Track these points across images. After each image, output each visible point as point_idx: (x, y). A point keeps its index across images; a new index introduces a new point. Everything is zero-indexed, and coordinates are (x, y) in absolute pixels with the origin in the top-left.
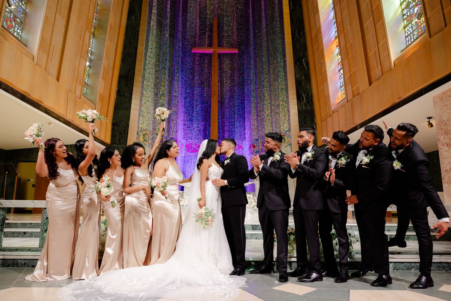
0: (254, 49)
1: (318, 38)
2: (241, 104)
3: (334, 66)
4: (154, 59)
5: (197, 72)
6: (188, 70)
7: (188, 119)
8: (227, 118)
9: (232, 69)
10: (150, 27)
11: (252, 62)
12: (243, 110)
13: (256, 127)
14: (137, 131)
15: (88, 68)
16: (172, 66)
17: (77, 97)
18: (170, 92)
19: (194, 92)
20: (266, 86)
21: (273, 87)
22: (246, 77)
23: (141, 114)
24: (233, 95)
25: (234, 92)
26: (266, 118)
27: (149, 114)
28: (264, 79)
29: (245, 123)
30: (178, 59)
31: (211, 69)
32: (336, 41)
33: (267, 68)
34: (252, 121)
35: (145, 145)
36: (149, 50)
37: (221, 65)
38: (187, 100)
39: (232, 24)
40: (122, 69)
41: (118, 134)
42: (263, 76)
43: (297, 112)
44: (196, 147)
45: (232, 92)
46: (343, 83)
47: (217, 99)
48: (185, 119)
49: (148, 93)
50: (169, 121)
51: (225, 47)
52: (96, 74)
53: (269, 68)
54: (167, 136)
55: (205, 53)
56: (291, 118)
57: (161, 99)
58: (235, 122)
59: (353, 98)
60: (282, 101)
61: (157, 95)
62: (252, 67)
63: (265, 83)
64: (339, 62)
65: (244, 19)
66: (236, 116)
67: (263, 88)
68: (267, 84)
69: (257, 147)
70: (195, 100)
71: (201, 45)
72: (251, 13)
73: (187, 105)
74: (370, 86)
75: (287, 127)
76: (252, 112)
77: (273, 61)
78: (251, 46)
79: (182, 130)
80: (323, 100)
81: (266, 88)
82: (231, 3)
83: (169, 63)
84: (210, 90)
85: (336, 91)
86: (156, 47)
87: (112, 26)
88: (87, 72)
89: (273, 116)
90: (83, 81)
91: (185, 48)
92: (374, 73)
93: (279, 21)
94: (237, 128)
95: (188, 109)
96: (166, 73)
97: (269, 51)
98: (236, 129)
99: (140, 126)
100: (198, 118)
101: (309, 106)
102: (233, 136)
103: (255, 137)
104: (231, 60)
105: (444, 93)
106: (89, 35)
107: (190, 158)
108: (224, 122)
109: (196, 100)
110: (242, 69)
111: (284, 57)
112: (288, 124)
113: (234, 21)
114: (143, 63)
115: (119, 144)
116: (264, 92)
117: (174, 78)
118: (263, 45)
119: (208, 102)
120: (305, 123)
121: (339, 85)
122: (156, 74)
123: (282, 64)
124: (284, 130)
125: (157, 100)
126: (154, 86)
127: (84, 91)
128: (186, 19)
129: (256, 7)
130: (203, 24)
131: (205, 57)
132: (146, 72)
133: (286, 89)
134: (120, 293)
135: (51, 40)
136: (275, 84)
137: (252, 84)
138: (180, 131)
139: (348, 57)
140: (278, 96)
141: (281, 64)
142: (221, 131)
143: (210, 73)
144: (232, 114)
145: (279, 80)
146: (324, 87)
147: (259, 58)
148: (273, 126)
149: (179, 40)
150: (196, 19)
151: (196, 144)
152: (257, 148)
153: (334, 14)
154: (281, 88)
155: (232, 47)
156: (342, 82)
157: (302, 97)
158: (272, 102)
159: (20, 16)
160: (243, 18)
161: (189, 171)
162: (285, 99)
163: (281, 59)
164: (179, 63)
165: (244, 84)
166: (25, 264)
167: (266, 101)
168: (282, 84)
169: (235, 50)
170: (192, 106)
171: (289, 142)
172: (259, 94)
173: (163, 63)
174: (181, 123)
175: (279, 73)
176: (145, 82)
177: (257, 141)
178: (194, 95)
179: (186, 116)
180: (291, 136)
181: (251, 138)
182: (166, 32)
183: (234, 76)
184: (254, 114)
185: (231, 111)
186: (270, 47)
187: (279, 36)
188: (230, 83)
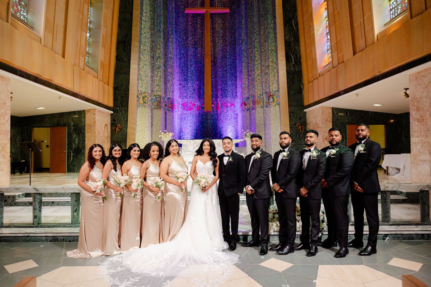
0: (245, 8)
2: (233, 63)
3: (322, 30)
4: (149, 23)
5: (191, 32)
6: (181, 31)
7: (183, 79)
8: (220, 77)
9: (224, 29)
11: (243, 22)
12: (235, 69)
13: (247, 86)
14: (137, 94)
16: (166, 28)
17: (81, 69)
18: (166, 54)
19: (188, 52)
20: (257, 46)
21: (264, 47)
22: (238, 36)
23: (140, 78)
24: (225, 55)
25: (226, 51)
26: (257, 78)
27: (147, 77)
28: (255, 39)
29: (236, 82)
30: (171, 20)
31: (204, 29)
32: (325, 4)
33: (257, 28)
34: (243, 81)
35: (145, 107)
36: (144, 14)
37: (213, 25)
38: (182, 61)
40: (120, 34)
41: (119, 98)
42: (254, 36)
43: (286, 73)
44: (191, 105)
45: (224, 52)
47: (210, 59)
48: (181, 79)
49: (145, 57)
50: (166, 83)
51: (217, 6)
53: (260, 28)
54: (165, 97)
55: (197, 14)
56: (280, 79)
57: (157, 62)
58: (228, 80)
59: (338, 64)
60: (271, 63)
61: (153, 59)
62: (243, 26)
64: (327, 26)
66: (229, 75)
67: (254, 48)
68: (257, 44)
69: (248, 104)
70: (189, 60)
71: (194, 5)
73: (181, 65)
74: (354, 56)
75: (276, 87)
76: (244, 71)
77: (264, 22)
78: (242, 5)
79: (178, 90)
80: (310, 62)
81: (256, 49)
83: (164, 25)
84: (203, 50)
85: (323, 54)
86: (151, 11)
88: (88, 41)
89: (263, 76)
91: (178, 9)
92: (358, 44)
95: (182, 70)
96: (161, 35)
97: (260, 11)
98: (229, 88)
99: (140, 89)
100: (193, 77)
101: (297, 67)
102: (226, 94)
103: (247, 95)
104: (223, 20)
105: (419, 73)
106: (87, 5)
107: (186, 116)
108: (217, 81)
109: (190, 60)
110: (234, 29)
111: (274, 18)
112: (277, 85)
114: (139, 28)
115: (121, 107)
116: (254, 53)
117: (169, 40)
118: (254, 5)
119: (201, 62)
120: (293, 84)
121: (326, 48)
122: (152, 38)
123: (272, 25)
124: (273, 90)
125: (153, 64)
126: (150, 49)
127: (87, 60)
131: (198, 17)
132: (142, 37)
133: (275, 50)
134: (145, 272)
135: (54, 20)
136: (265, 45)
137: (244, 44)
138: (176, 91)
139: (335, 24)
140: (268, 57)
141: (271, 25)
142: (214, 89)
143: (203, 34)
144: (225, 74)
145: (269, 42)
146: (311, 50)
147: (250, 18)
148: (263, 86)
149: (172, 1)
151: (191, 103)
152: (248, 106)
154: (270, 49)
155: (224, 6)
156: (329, 45)
157: (290, 58)
158: (263, 62)
161: (185, 128)
162: (274, 61)
163: (271, 20)
164: (173, 24)
165: (236, 44)
166: (63, 239)
167: (257, 62)
168: (272, 45)
169: (227, 9)
170: (186, 66)
171: (277, 101)
172: (250, 54)
173: (158, 26)
174: (176, 83)
175: (269, 35)
176: (141, 46)
177: (248, 99)
178: (188, 56)
179: (182, 76)
180: (279, 96)
181: (242, 96)
183: (226, 35)
184: (245, 74)
185: (224, 71)
186: (260, 7)
188: (222, 42)
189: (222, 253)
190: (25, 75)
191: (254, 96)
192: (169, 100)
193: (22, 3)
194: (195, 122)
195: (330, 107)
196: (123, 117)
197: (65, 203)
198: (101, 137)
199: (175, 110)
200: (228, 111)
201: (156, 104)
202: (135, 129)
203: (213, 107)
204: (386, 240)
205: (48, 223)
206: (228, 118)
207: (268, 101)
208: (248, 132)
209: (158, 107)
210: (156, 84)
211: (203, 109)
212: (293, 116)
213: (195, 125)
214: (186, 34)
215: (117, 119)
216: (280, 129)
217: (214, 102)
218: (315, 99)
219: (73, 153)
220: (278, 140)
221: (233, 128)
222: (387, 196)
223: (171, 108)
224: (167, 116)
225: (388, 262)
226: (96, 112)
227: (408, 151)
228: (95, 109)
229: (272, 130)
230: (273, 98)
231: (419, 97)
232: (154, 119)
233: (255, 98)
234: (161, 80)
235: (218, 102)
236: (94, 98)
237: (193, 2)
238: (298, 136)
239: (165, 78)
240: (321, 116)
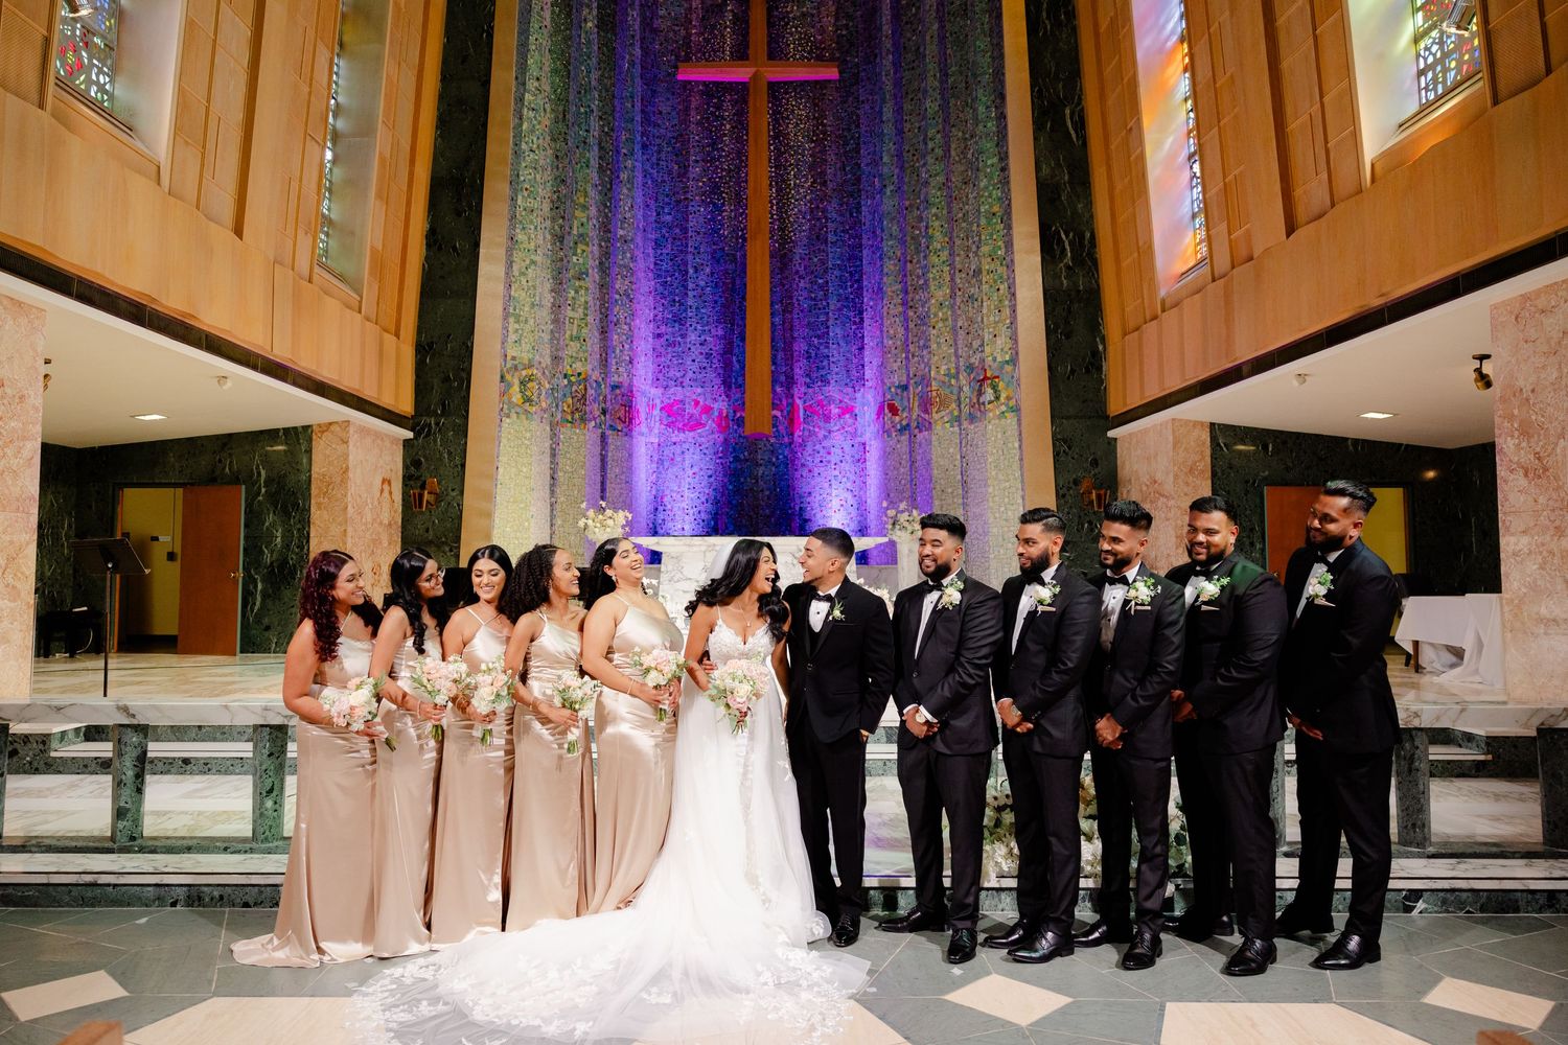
0: (894, 64)
1: (1121, 36)
2: (849, 260)
3: (1174, 141)
4: (548, 115)
5: (697, 150)
6: (664, 144)
7: (670, 317)
8: (802, 311)
9: (818, 138)
11: (888, 113)
12: (857, 281)
13: (899, 343)
14: (502, 370)
15: (330, 168)
16: (609, 132)
17: (301, 278)
18: (606, 228)
19: (688, 221)
20: (937, 200)
21: (961, 205)
22: (867, 165)
23: (511, 311)
24: (820, 230)
25: (826, 218)
26: (936, 315)
27: (536, 308)
28: (931, 176)
29: (862, 328)
30: (630, 106)
31: (745, 138)
32: (1182, 51)
33: (939, 136)
34: (885, 323)
35: (529, 415)
36: (532, 85)
37: (780, 125)
38: (665, 251)
40: (443, 155)
41: (436, 382)
42: (925, 164)
43: (1042, 297)
44: (696, 412)
45: (819, 219)
46: (1200, 202)
47: (767, 245)
48: (660, 317)
49: (533, 236)
50: (605, 329)
51: (794, 57)
52: (355, 184)
53: (947, 137)
54: (600, 380)
55: (722, 83)
56: (1019, 318)
57: (575, 254)
58: (830, 323)
59: (1233, 267)
60: (989, 260)
61: (561, 242)
62: (888, 129)
63: (933, 191)
64: (1189, 129)
66: (833, 303)
67: (927, 208)
68: (939, 193)
69: (904, 410)
70: (689, 249)
71: (709, 54)
73: (663, 268)
74: (1288, 236)
75: (1006, 349)
76: (888, 290)
77: (961, 115)
78: (884, 54)
79: (649, 355)
80: (1131, 259)
83: (601, 123)
84: (741, 214)
85: (1177, 231)
86: (555, 71)
87: (403, 5)
88: (328, 180)
89: (959, 308)
92: (1305, 192)
94: (834, 347)
95: (666, 282)
96: (592, 162)
97: (946, 75)
98: (833, 351)
99: (511, 353)
100: (703, 311)
101: (1083, 276)
102: (823, 372)
103: (898, 378)
104: (816, 105)
105: (1525, 298)
107: (678, 449)
108: (792, 326)
109: (696, 248)
110: (852, 138)
111: (998, 100)
112: (1008, 340)
114: (512, 134)
115: (442, 415)
116: (928, 223)
117: (618, 177)
118: (927, 53)
119: (734, 255)
120: (1068, 337)
121: (1186, 209)
122: (558, 169)
123: (992, 126)
124: (995, 359)
125: (562, 260)
126: (551, 209)
127: (321, 245)
131: (724, 95)
132: (524, 165)
133: (1003, 215)
136: (967, 197)
137: (888, 193)
138: (643, 359)
139: (1219, 122)
140: (976, 239)
141: (989, 125)
142: (780, 355)
143: (741, 155)
144: (819, 297)
145: (982, 185)
146: (1134, 214)
147: (912, 100)
148: (960, 342)
149: (633, 36)
151: (697, 403)
152: (905, 415)
154: (986, 211)
155: (820, 58)
156: (1198, 198)
157: (1058, 244)
158: (957, 259)
159: (103, 27)
161: (674, 495)
162: (1000, 252)
163: (987, 107)
164: (633, 120)
165: (860, 191)
166: (221, 897)
167: (935, 257)
168: (990, 196)
169: (828, 67)
170: (680, 270)
171: (1011, 399)
172: (913, 227)
173: (579, 126)
174: (644, 330)
175: (981, 159)
176: (520, 197)
177: (903, 392)
178: (687, 232)
179: (663, 305)
180: (1018, 380)
181: (882, 381)
182: (586, 11)
183: (826, 161)
184: (892, 299)
185: (816, 287)
186: (949, 61)
187: (983, 24)
188: (811, 186)
189: (808, 954)
190: (97, 297)
191: (925, 381)
192: (618, 391)
193: (97, 40)
194: (710, 472)
195: (1204, 420)
196: (450, 453)
197: (229, 763)
198: (366, 524)
199: (637, 429)
200: (830, 432)
201: (569, 407)
202: (490, 497)
203: (776, 417)
204: (1415, 912)
205: (168, 838)
206: (828, 457)
207: (978, 400)
208: (902, 512)
209: (577, 416)
210: (568, 333)
211: (739, 426)
212: (1067, 454)
213: (711, 484)
214: (681, 155)
215: (426, 460)
216: (1020, 501)
217: (781, 400)
218: (1147, 394)
219: (263, 581)
221: (849, 496)
222: (1418, 748)
223: (625, 422)
224: (607, 451)
225: (1424, 993)
226: (351, 432)
227: (1492, 584)
228: (349, 421)
229: (991, 504)
230: (995, 388)
231: (1529, 388)
232: (561, 460)
233: (929, 389)
234: (590, 319)
235: (794, 401)
236: (346, 384)
237: (707, 41)
238: (1086, 525)
239: (601, 313)
240: (1171, 453)
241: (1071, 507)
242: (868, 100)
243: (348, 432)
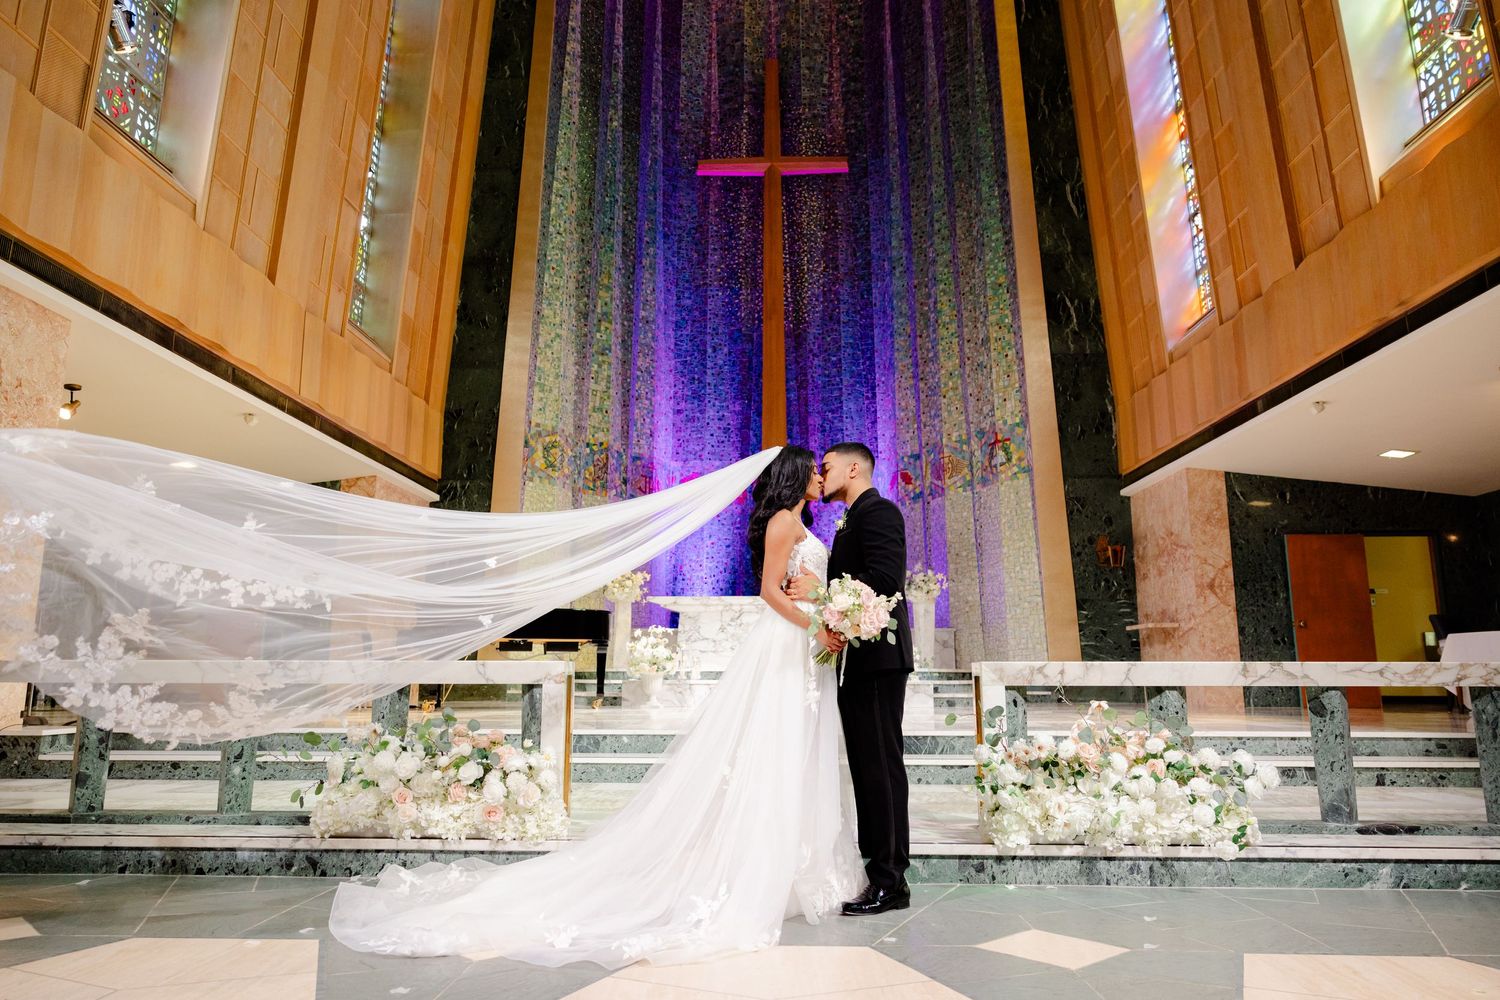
0: (900, 156)
1: (1117, 110)
2: (861, 338)
3: (1174, 203)
4: (575, 203)
5: (716, 239)
6: (684, 234)
7: (690, 393)
8: (816, 387)
9: (830, 227)
10: (561, 98)
11: (896, 200)
12: (870, 359)
13: (911, 415)
14: (526, 436)
15: (365, 237)
16: (632, 221)
17: (332, 330)
18: (629, 308)
19: (706, 304)
20: (945, 277)
21: (968, 280)
22: (877, 250)
23: (537, 380)
24: (833, 311)
25: (838, 300)
26: (946, 384)
27: (560, 379)
28: (938, 255)
29: (875, 403)
30: (652, 198)
31: (760, 227)
32: (1178, 120)
34: (897, 396)
35: (552, 480)
36: (560, 174)
37: (793, 215)
38: (685, 332)
39: (826, 77)
40: (475, 237)
41: (463, 448)
42: (932, 244)
43: (1049, 360)
45: (832, 301)
46: (1203, 259)
47: (782, 327)
48: (680, 394)
49: (558, 312)
50: (627, 403)
51: (806, 153)
52: (390, 255)
53: (952, 218)
54: (622, 450)
55: (739, 178)
56: (1028, 381)
57: (599, 331)
58: (843, 398)
59: (1241, 307)
60: (997, 328)
61: (586, 319)
62: (896, 215)
63: (941, 269)
64: (1190, 190)
65: (865, 61)
66: (847, 379)
67: (935, 285)
68: (946, 270)
69: (918, 479)
70: (709, 331)
71: (727, 151)
72: (888, 38)
73: (683, 348)
74: (1297, 266)
75: (1016, 413)
76: (899, 365)
77: (966, 196)
78: (891, 148)
79: (669, 431)
80: (1136, 320)
82: (821, 11)
83: (625, 212)
84: (757, 298)
85: (1182, 287)
86: (582, 163)
87: (441, 97)
88: (364, 251)
89: (969, 376)
90: (350, 278)
91: (674, 164)
92: (1311, 222)
93: (983, 60)
94: (848, 420)
95: (686, 362)
96: (616, 247)
97: (950, 161)
98: (847, 424)
99: (535, 420)
100: (720, 388)
101: (1090, 341)
103: (911, 448)
104: (827, 197)
106: (367, 130)
108: (807, 401)
109: (714, 329)
110: (862, 226)
111: (1001, 180)
112: (1018, 403)
113: (833, 68)
114: (540, 217)
115: (467, 479)
116: (936, 299)
117: (641, 263)
118: (932, 143)
119: (751, 336)
120: (1077, 398)
121: (1189, 266)
122: (583, 250)
123: (995, 204)
124: (1005, 423)
125: (586, 335)
126: (577, 288)
127: (356, 311)
128: (676, 66)
129: (906, 21)
130: (731, 82)
131: (740, 189)
132: (551, 246)
133: (1009, 285)
135: (247, 152)
136: (973, 271)
137: (898, 275)
138: (663, 433)
139: (1219, 171)
140: (983, 309)
141: (993, 202)
142: (796, 429)
143: (757, 242)
144: (832, 374)
145: (988, 258)
146: (1138, 276)
147: (918, 187)
148: (970, 409)
149: (656, 137)
150: (710, 68)
152: (918, 483)
153: (1170, 31)
154: (992, 282)
155: (830, 154)
156: (1200, 256)
157: (1064, 312)
158: (966, 330)
159: (151, 79)
160: (862, 59)
161: (693, 564)
162: (1007, 321)
163: (990, 187)
164: (655, 212)
165: (870, 274)
167: (944, 329)
168: (996, 268)
169: (837, 160)
170: (699, 350)
171: (1023, 459)
172: (922, 304)
173: (604, 214)
174: (664, 406)
175: (985, 235)
176: (547, 276)
177: (915, 461)
178: (705, 315)
179: (683, 382)
180: (1029, 441)
181: (895, 452)
182: (611, 112)
183: (838, 247)
184: (903, 371)
185: (829, 365)
186: (952, 148)
187: (984, 112)
188: (824, 270)
190: (124, 315)
191: (937, 448)
192: (639, 463)
193: (144, 89)
194: (728, 542)
195: (1218, 469)
201: (590, 474)
207: (990, 463)
208: (916, 573)
209: (598, 483)
210: (591, 404)
213: (729, 554)
214: (700, 245)
216: (1035, 560)
218: (1160, 445)
220: (1029, 599)
223: (645, 492)
226: (378, 486)
228: (375, 476)
229: (1006, 564)
230: (1006, 450)
233: (941, 456)
234: (612, 392)
236: (373, 437)
237: (725, 141)
238: (1103, 584)
239: (623, 388)
240: (1187, 503)
241: (1087, 566)
242: (876, 191)
243: (374, 487)
